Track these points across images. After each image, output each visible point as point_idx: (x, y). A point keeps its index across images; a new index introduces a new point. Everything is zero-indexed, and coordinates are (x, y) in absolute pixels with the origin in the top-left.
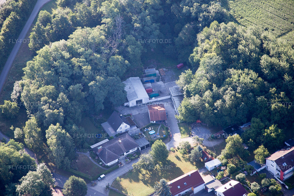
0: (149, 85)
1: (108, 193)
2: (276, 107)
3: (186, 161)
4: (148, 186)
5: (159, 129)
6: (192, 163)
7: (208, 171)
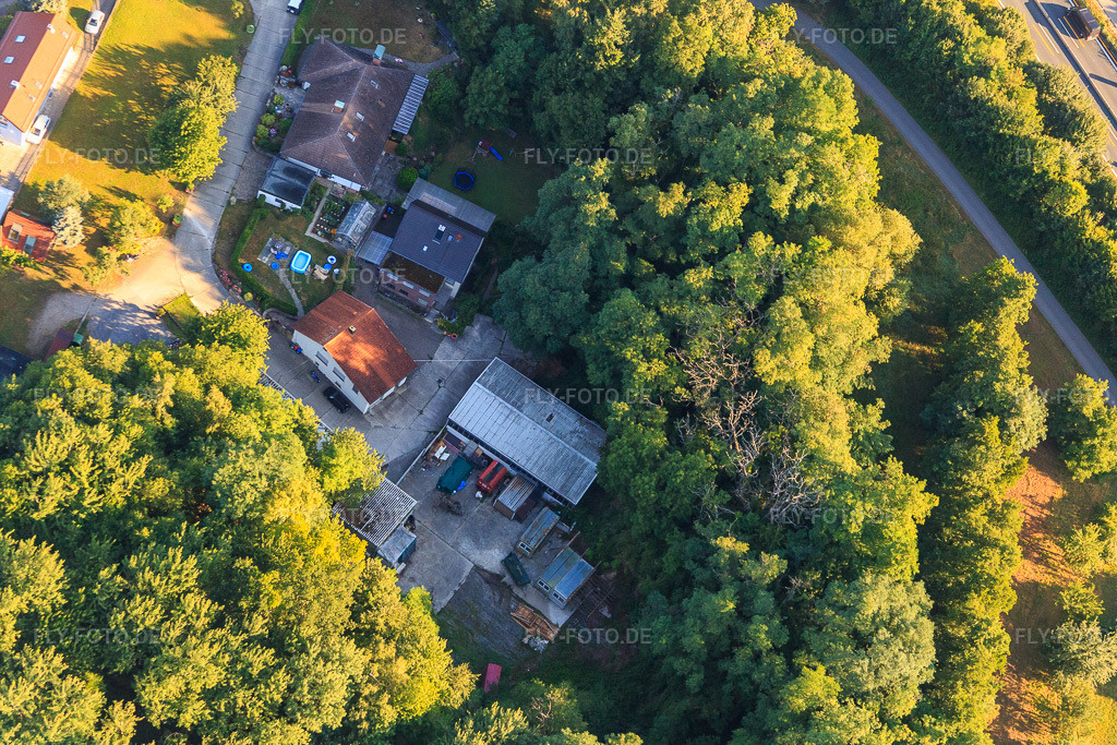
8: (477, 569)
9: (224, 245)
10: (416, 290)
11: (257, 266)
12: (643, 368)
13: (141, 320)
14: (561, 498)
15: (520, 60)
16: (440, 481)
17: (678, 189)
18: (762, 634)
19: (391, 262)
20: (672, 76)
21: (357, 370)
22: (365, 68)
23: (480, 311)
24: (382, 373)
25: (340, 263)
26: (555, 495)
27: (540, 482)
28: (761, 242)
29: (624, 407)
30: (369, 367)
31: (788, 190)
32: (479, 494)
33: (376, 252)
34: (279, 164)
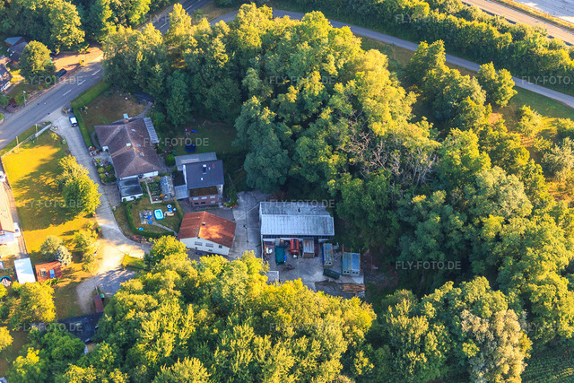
5: (165, 227)
8: (317, 283)
9: (125, 227)
10: (208, 198)
11: (144, 226)
12: (331, 161)
13: (118, 275)
14: (326, 237)
15: (185, 86)
16: (277, 261)
17: (292, 88)
18: (457, 220)
19: (192, 193)
20: (251, 52)
21: (217, 239)
22: (126, 127)
23: (238, 191)
24: (226, 234)
25: (174, 205)
26: (323, 237)
27: (314, 236)
28: (339, 87)
29: (332, 181)
30: (220, 234)
31: (332, 63)
32: (295, 256)
33: (183, 193)
34: (121, 184)
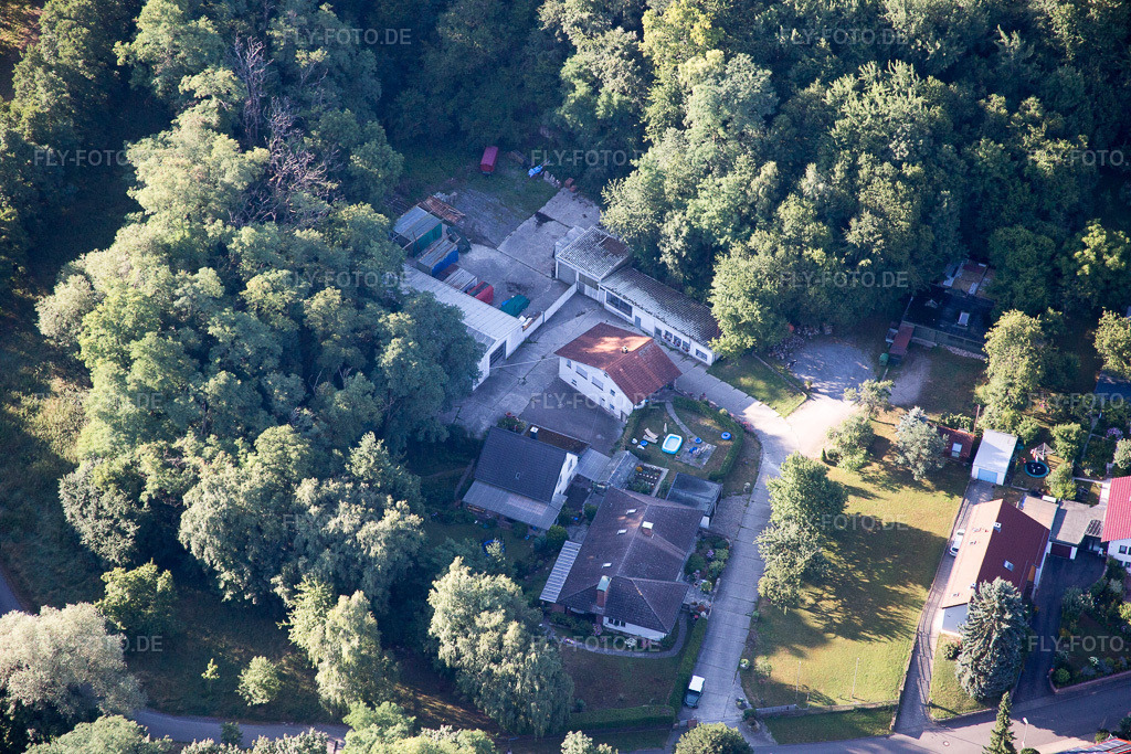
0: (463, 275)
1: (768, 735)
2: (1055, 158)
3: (895, 491)
4: (870, 639)
5: (677, 421)
6: (918, 486)
7: (995, 486)
8: (494, 246)
9: (751, 455)
